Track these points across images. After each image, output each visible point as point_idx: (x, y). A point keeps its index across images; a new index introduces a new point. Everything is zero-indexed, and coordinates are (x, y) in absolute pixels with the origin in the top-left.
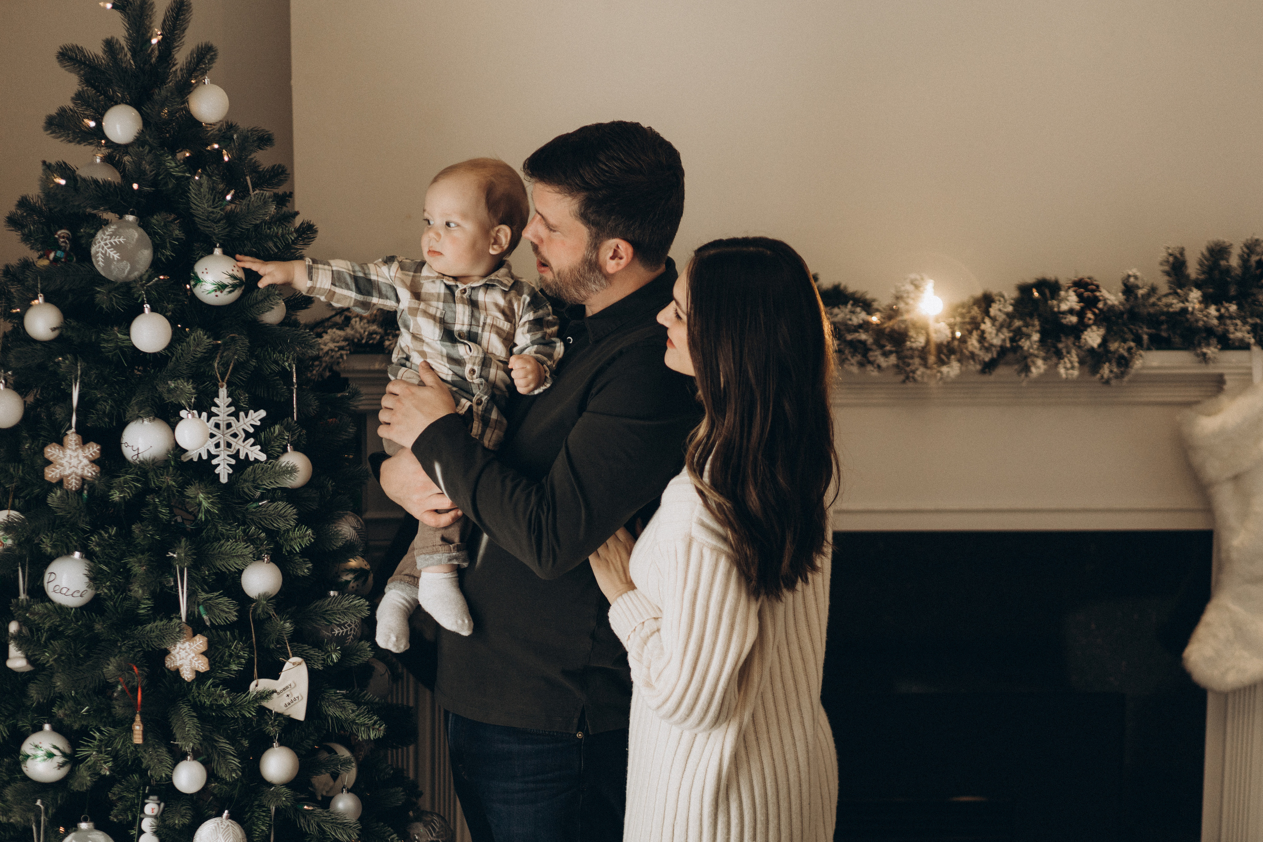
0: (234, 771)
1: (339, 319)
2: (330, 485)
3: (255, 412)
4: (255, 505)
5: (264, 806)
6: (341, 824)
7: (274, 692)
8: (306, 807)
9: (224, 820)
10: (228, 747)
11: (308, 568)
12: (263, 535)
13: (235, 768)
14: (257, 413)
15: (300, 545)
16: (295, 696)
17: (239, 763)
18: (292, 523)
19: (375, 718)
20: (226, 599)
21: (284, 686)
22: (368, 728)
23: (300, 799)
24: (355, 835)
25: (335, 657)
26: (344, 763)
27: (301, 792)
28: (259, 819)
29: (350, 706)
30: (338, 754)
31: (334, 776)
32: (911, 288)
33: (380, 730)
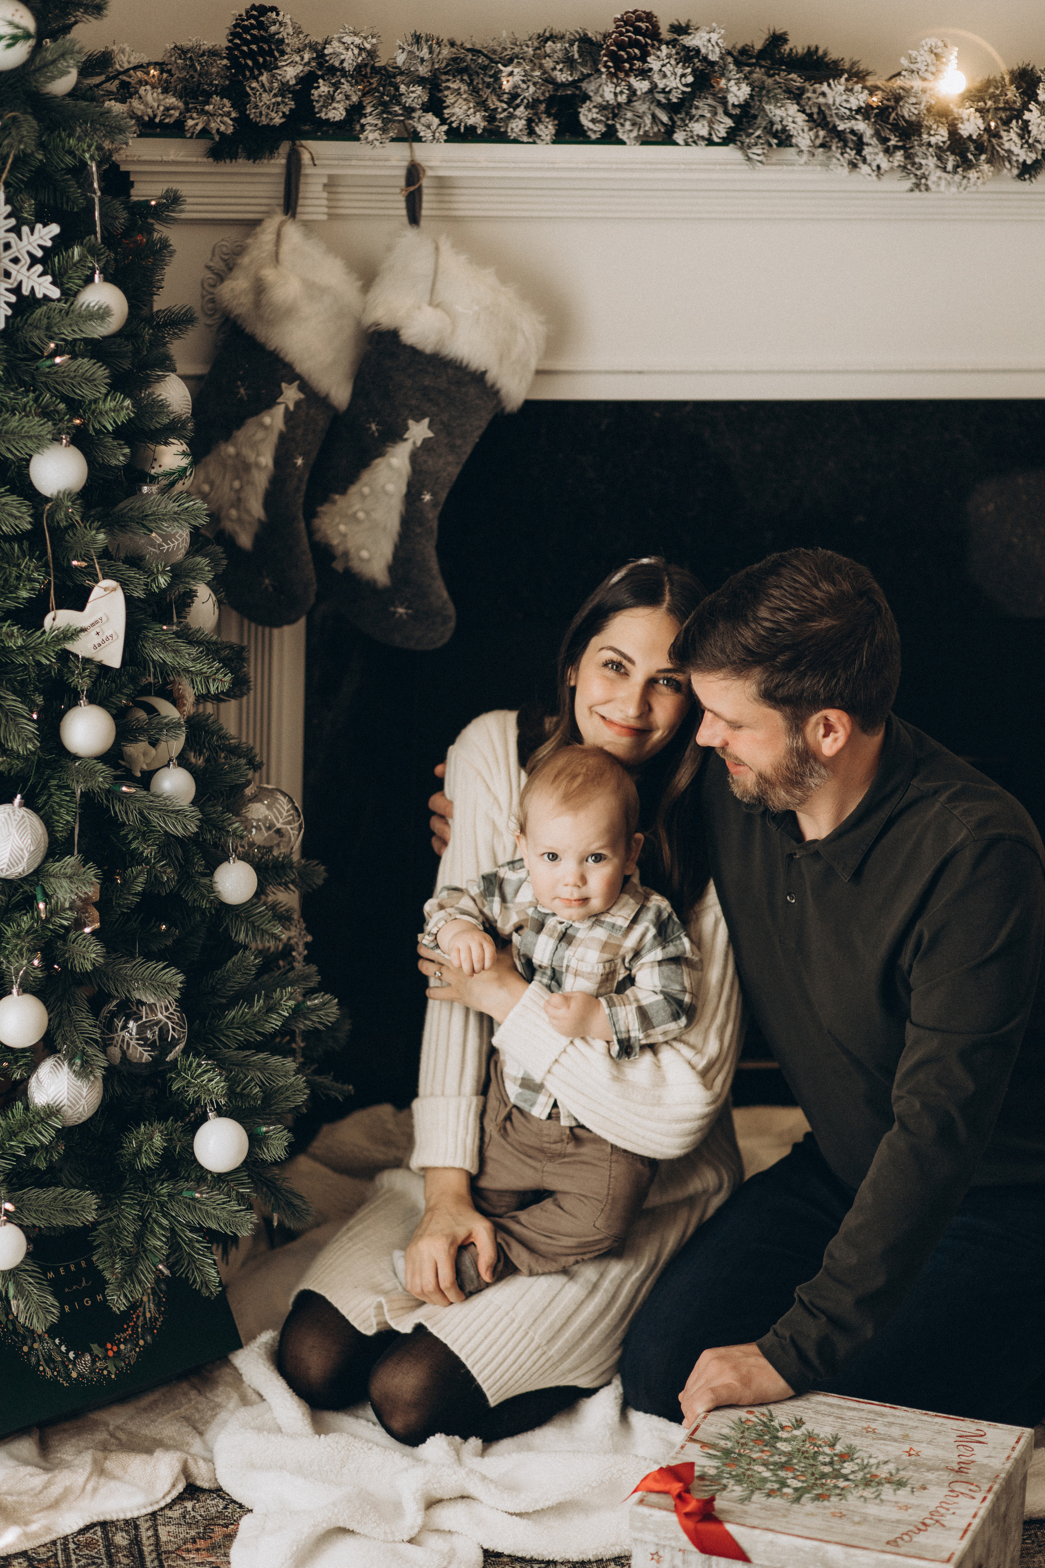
0: (30, 739)
1: (113, 86)
2: (147, 333)
3: (44, 226)
4: (48, 363)
5: (68, 787)
6: (173, 812)
7: (83, 630)
8: (124, 789)
9: (17, 809)
10: (21, 708)
11: (124, 455)
12: (62, 406)
13: (31, 736)
14: (48, 229)
15: (115, 422)
16: (108, 634)
17: (36, 729)
18: (104, 391)
19: (217, 665)
20: (15, 497)
21: (92, 621)
22: (207, 678)
23: (116, 778)
24: (193, 828)
25: (163, 581)
26: (173, 726)
27: (116, 769)
28: (61, 806)
29: (185, 649)
30: (163, 714)
31: (154, 743)
32: (930, 58)
33: (223, 682)
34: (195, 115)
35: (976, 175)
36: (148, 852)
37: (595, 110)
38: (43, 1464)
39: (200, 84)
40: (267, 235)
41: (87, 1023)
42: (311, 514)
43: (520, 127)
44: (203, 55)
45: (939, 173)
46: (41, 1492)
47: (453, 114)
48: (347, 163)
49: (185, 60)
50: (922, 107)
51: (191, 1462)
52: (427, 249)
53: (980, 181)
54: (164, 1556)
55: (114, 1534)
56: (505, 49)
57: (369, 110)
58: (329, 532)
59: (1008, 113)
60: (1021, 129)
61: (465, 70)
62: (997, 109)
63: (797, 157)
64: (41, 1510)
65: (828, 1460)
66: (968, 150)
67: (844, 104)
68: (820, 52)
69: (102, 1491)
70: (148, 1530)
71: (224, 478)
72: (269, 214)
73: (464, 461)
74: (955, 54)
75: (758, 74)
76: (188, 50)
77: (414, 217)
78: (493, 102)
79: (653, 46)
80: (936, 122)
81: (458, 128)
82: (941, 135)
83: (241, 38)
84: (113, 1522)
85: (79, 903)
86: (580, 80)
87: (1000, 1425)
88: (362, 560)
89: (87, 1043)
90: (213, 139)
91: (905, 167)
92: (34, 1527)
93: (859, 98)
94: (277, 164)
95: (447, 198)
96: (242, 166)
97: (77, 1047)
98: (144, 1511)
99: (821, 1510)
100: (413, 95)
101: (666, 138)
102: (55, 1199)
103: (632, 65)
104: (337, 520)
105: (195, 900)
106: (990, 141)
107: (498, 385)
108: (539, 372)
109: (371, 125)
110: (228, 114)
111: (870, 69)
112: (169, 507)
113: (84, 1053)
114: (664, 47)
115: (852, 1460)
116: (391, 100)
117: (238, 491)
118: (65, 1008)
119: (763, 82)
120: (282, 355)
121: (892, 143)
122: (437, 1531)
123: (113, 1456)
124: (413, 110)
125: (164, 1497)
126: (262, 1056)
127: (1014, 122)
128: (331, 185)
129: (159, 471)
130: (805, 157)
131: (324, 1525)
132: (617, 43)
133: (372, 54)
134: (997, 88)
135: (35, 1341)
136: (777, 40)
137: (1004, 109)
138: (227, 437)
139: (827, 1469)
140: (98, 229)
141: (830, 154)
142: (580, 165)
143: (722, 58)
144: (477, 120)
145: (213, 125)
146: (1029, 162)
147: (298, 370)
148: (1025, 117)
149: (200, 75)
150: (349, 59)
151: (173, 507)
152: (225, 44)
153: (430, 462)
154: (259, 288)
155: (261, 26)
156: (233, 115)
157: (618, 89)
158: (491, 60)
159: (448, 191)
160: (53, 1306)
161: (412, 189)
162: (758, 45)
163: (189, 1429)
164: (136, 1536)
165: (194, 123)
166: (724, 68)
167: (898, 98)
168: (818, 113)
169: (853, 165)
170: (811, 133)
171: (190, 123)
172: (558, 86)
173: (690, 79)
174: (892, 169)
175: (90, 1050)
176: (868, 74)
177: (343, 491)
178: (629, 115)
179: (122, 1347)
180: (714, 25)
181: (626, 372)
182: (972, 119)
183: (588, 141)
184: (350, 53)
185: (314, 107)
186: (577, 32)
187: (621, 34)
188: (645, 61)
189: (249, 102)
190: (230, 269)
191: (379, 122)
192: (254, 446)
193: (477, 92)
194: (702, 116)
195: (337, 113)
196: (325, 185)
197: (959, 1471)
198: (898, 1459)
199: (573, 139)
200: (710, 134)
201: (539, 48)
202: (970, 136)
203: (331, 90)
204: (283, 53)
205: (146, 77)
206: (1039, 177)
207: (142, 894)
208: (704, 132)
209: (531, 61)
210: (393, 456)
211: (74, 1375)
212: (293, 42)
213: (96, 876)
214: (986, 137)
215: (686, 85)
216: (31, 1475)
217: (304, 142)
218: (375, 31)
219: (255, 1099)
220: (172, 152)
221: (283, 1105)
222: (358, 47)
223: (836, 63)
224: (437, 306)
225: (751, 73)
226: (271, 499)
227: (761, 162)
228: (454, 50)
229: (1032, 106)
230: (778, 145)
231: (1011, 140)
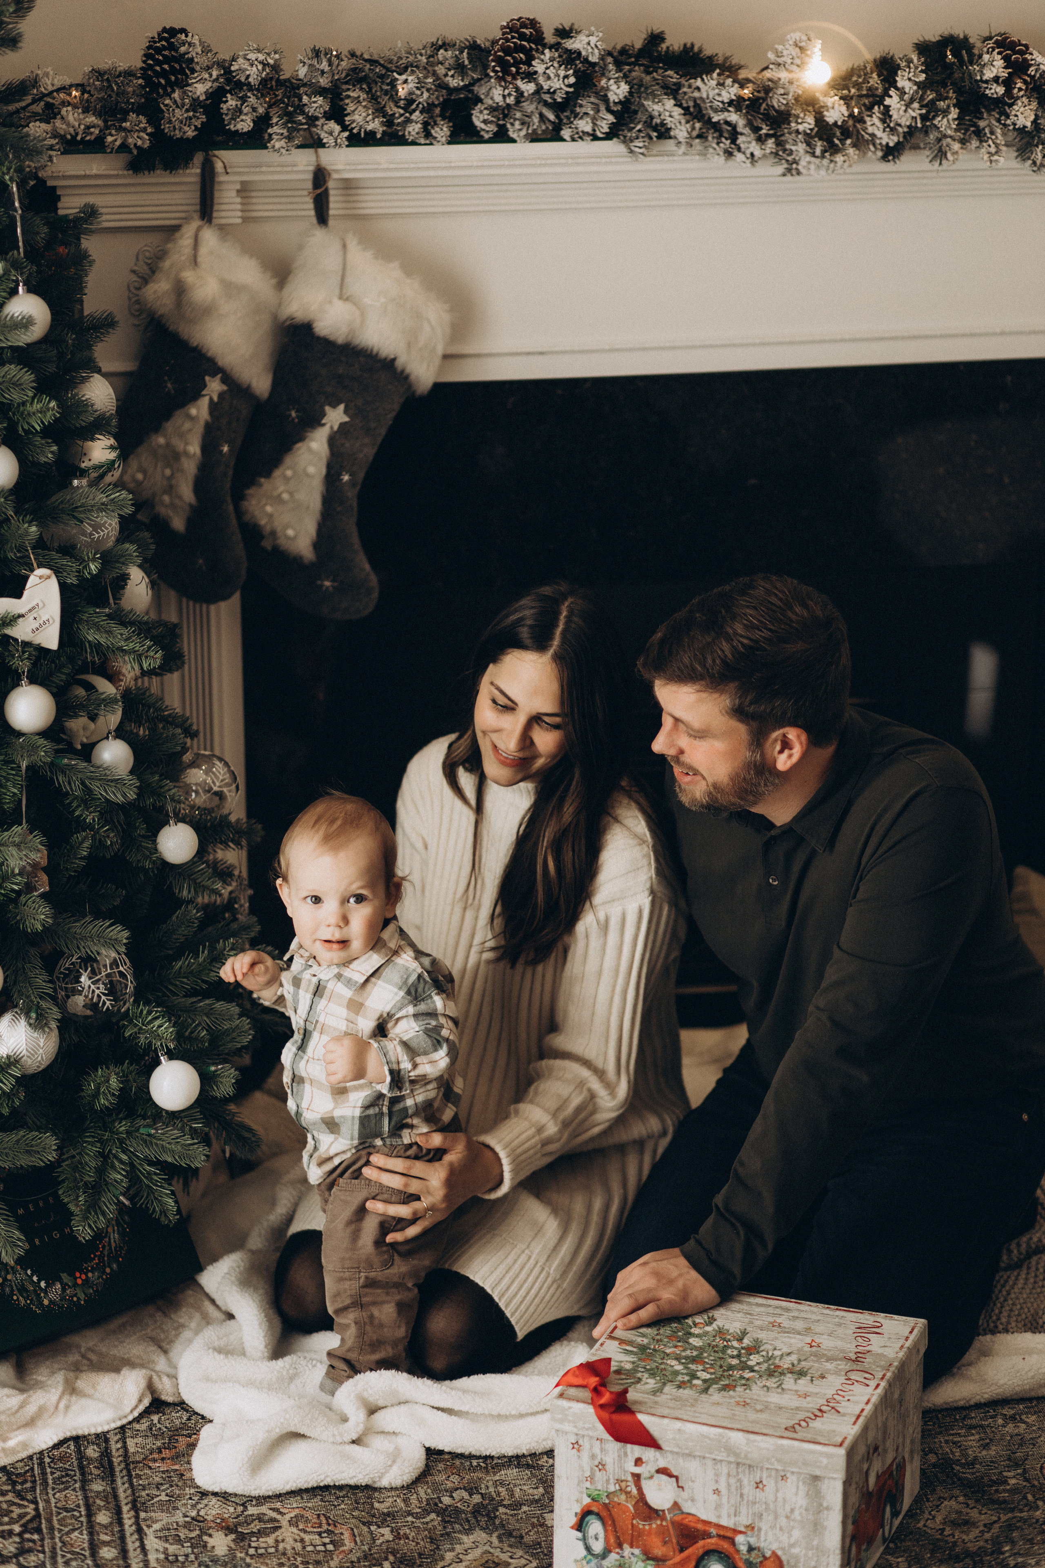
2: (71, 338)
5: (13, 762)
6: (112, 781)
7: (21, 616)
8: (66, 762)
11: (52, 452)
15: (42, 422)
16: (45, 618)
18: (31, 394)
19: (148, 643)
21: (29, 607)
22: (140, 656)
23: (57, 751)
24: (132, 795)
25: (93, 567)
26: (109, 702)
27: (58, 743)
28: (8, 780)
29: (118, 630)
30: (101, 690)
31: (93, 718)
32: (795, 52)
33: (155, 658)
34: (113, 132)
35: (842, 158)
36: (90, 818)
37: (486, 112)
38: (21, 1386)
39: (117, 102)
40: (185, 240)
41: (40, 979)
42: (239, 496)
43: (417, 130)
44: (119, 76)
45: (808, 158)
46: (17, 1411)
47: (354, 121)
48: (258, 170)
49: (102, 81)
50: (790, 97)
51: (155, 1378)
52: (337, 246)
53: (846, 164)
54: (132, 1466)
55: (86, 1448)
56: (400, 58)
57: (275, 120)
58: (256, 513)
59: (871, 99)
60: (883, 114)
61: (364, 79)
62: (860, 96)
63: (675, 148)
64: (19, 1428)
65: (735, 1353)
66: (834, 135)
67: (717, 98)
68: (696, 49)
69: (74, 1408)
70: (117, 1442)
71: (155, 468)
72: (187, 219)
73: (379, 442)
74: (819, 46)
75: (637, 73)
76: (105, 73)
77: (322, 217)
78: (391, 108)
79: (537, 50)
80: (804, 111)
81: (359, 133)
82: (808, 123)
83: (153, 59)
84: (85, 1437)
85: (29, 868)
86: (472, 84)
87: (896, 1317)
88: (288, 538)
89: (41, 998)
90: (130, 152)
91: (776, 154)
92: (11, 1443)
93: (731, 92)
94: (193, 173)
95: (351, 198)
96: (160, 177)
97: (32, 1001)
98: (113, 1426)
99: (727, 1400)
100: (315, 105)
101: (554, 135)
102: (18, 1141)
103: (518, 69)
104: (264, 502)
105: (139, 861)
106: (855, 126)
107: (407, 371)
108: (446, 357)
109: (277, 134)
110: (144, 130)
111: (742, 63)
112: (97, 499)
113: (38, 1007)
114: (547, 51)
115: (758, 1352)
116: (295, 111)
117: (170, 479)
118: (20, 966)
119: (641, 80)
120: (204, 351)
121: (764, 131)
122: (383, 1432)
123: (84, 1376)
124: (317, 118)
125: (132, 1411)
126: (207, 1002)
127: (876, 107)
128: (245, 190)
129: (90, 464)
130: (683, 148)
131: (277, 1430)
132: (503, 49)
133: (276, 68)
134: (859, 76)
135: (8, 1273)
136: (655, 38)
137: (867, 96)
138: (157, 428)
139: (735, 1362)
140: (21, 244)
141: (707, 144)
142: (475, 164)
143: (602, 58)
144: (376, 125)
145: (130, 140)
146: (891, 144)
147: (220, 363)
148: (886, 103)
149: (118, 94)
150: (254, 74)
151: (102, 498)
152: (140, 64)
153: (347, 445)
154: (180, 290)
155: (172, 47)
156: (149, 130)
157: (507, 92)
158: (388, 69)
159: (352, 192)
160: (19, 1240)
161: (319, 191)
162: (638, 45)
163: (153, 1348)
164: (107, 1448)
165: (113, 139)
166: (604, 68)
167: (767, 90)
168: (694, 106)
169: (729, 154)
170: (688, 126)
171: (110, 139)
172: (451, 91)
173: (572, 80)
174: (764, 156)
175: (44, 1004)
176: (740, 67)
177: (268, 474)
178: (518, 115)
179: (90, 1275)
180: (593, 29)
181: (528, 354)
182: (836, 106)
183: (481, 140)
184: (254, 68)
185: (224, 120)
186: (467, 40)
187: (507, 40)
188: (530, 65)
189: (163, 118)
190: (153, 272)
191: (285, 131)
192: (182, 436)
193: (376, 100)
194: (586, 114)
195: (245, 124)
196: (238, 191)
197: (856, 1360)
198: (799, 1350)
199: (468, 139)
200: (594, 130)
201: (431, 56)
202: (836, 123)
203: (239, 103)
204: (193, 71)
205: (68, 98)
206: (903, 158)
207: (89, 858)
208: (588, 128)
209: (425, 68)
210: (313, 440)
211: (46, 1302)
212: (202, 60)
213: (41, 843)
214: (851, 122)
215: (569, 86)
216: (8, 1396)
217: (216, 152)
218: (278, 47)
219: (202, 1041)
220: (95, 166)
221: (230, 1045)
222: (261, 62)
223: (710, 58)
224: (347, 299)
225: (630, 71)
226: (200, 485)
227: (642, 154)
228: (354, 61)
229: (892, 92)
230: (658, 137)
231: (874, 125)
